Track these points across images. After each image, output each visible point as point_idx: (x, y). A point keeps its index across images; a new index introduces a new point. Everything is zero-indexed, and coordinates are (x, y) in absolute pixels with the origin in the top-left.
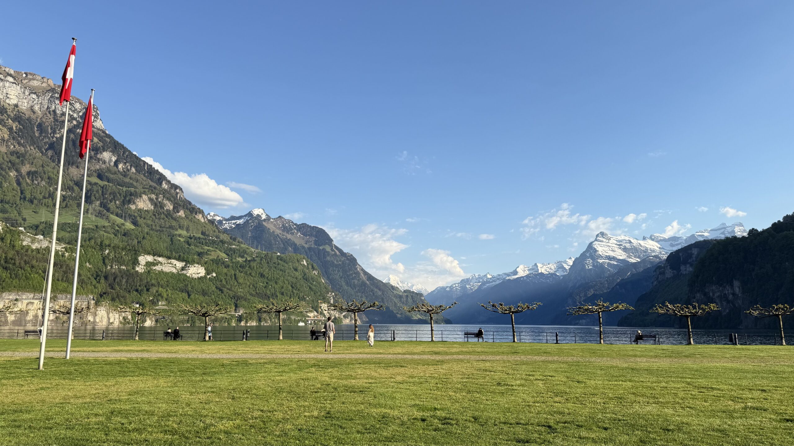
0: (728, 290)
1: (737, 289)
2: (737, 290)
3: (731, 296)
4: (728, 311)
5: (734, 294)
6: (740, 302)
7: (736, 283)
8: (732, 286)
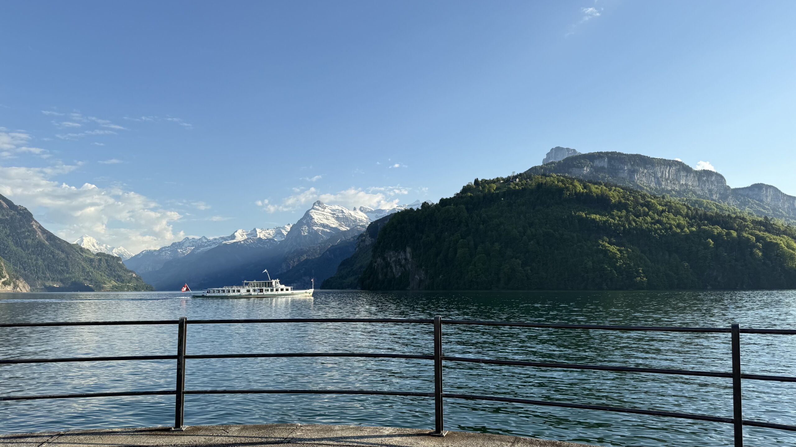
0: (402, 256)
1: (409, 255)
3: (403, 261)
4: (400, 274)
5: (406, 259)
7: (408, 250)
8: (405, 252)
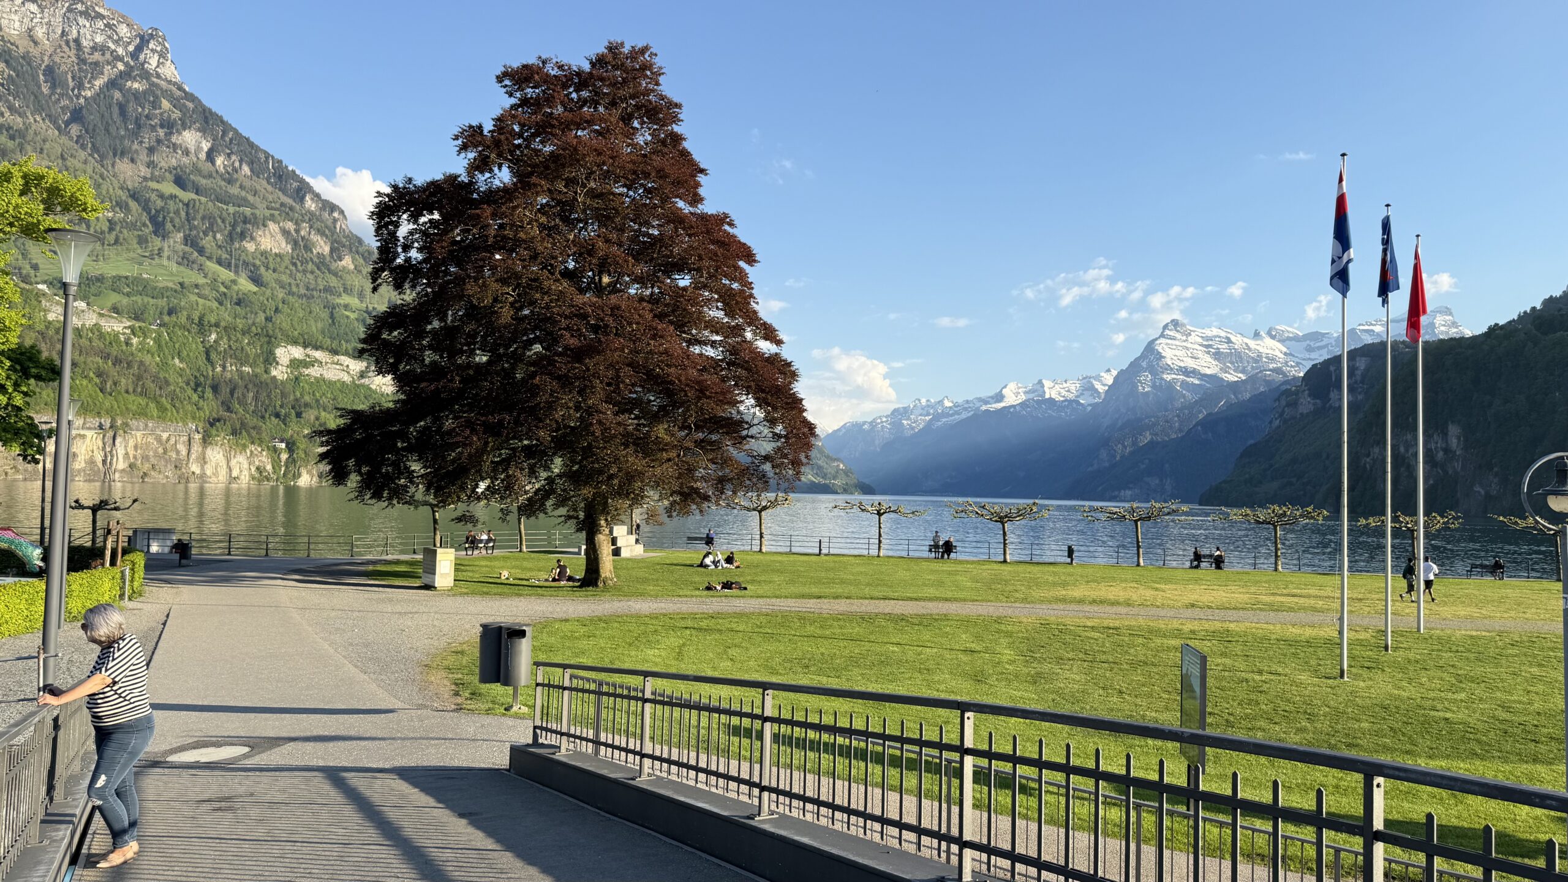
1: (1455, 441)
2: (1454, 443)
3: (1441, 454)
5: (1447, 450)
6: (1458, 466)
7: (1453, 430)
8: (1445, 434)
